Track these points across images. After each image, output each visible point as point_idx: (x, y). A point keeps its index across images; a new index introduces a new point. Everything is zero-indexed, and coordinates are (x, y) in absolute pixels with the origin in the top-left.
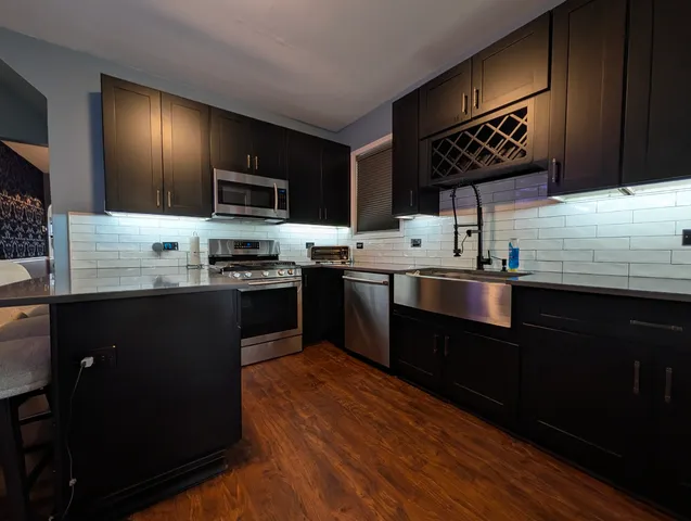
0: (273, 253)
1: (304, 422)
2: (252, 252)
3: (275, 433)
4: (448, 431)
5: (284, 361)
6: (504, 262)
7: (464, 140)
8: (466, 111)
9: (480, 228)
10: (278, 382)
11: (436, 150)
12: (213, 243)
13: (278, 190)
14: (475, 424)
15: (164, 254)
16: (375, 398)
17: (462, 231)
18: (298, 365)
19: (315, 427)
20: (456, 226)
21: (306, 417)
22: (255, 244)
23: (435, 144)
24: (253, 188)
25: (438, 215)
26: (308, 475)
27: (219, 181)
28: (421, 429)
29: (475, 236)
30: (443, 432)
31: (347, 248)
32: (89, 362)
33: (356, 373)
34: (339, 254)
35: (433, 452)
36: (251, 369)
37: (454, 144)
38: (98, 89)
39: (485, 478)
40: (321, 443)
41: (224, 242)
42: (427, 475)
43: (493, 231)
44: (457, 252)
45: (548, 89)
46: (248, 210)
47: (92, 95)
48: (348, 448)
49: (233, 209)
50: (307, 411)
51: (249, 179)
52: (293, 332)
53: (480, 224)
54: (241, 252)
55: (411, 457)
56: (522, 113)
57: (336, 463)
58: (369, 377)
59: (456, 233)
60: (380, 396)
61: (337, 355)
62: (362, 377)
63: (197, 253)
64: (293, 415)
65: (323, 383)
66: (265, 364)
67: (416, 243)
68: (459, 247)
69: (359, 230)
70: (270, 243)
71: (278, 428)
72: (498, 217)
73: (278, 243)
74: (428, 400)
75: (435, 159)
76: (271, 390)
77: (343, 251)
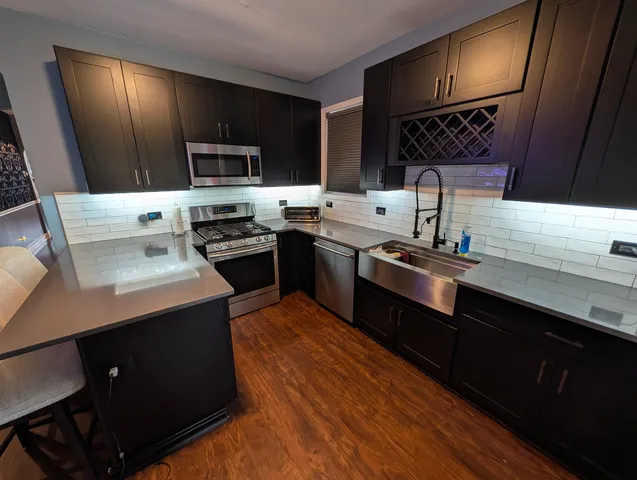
0: (250, 214)
1: (284, 375)
2: (231, 215)
3: (262, 387)
4: (396, 382)
5: (266, 313)
6: (457, 244)
7: (433, 125)
8: (438, 96)
9: (439, 212)
10: (262, 335)
11: (405, 131)
12: (193, 210)
13: (251, 157)
14: (418, 377)
15: (150, 223)
16: (339, 351)
17: (423, 216)
18: (276, 316)
19: (293, 379)
20: (417, 211)
21: (285, 370)
22: (232, 208)
23: (405, 124)
24: (227, 157)
25: (403, 189)
26: (289, 422)
27: (193, 155)
28: (374, 381)
29: (433, 222)
30: (392, 384)
31: (317, 209)
32: (114, 372)
33: (326, 326)
34: (310, 214)
35: (382, 402)
36: (239, 322)
37: (423, 128)
38: (53, 58)
39: (418, 424)
40: (298, 395)
41: (204, 208)
42: (377, 422)
43: (450, 213)
44: (416, 234)
45: (522, 90)
46: (224, 180)
47: (48, 66)
48: (318, 399)
49: (209, 181)
50: (287, 365)
51: (221, 149)
52: (272, 287)
53: (439, 208)
54: (221, 217)
55: (366, 408)
56: (493, 109)
57: (310, 412)
58: (335, 329)
59: (417, 217)
60: (343, 349)
61: (309, 305)
62: (330, 330)
63: (180, 223)
64: (276, 369)
65: (298, 335)
66: (249, 315)
67: (381, 211)
68: (419, 229)
69: (329, 189)
70: (247, 204)
71: (264, 381)
72: (457, 200)
73: (254, 205)
74: (382, 352)
75: (404, 141)
76: (257, 343)
77: (313, 212)
